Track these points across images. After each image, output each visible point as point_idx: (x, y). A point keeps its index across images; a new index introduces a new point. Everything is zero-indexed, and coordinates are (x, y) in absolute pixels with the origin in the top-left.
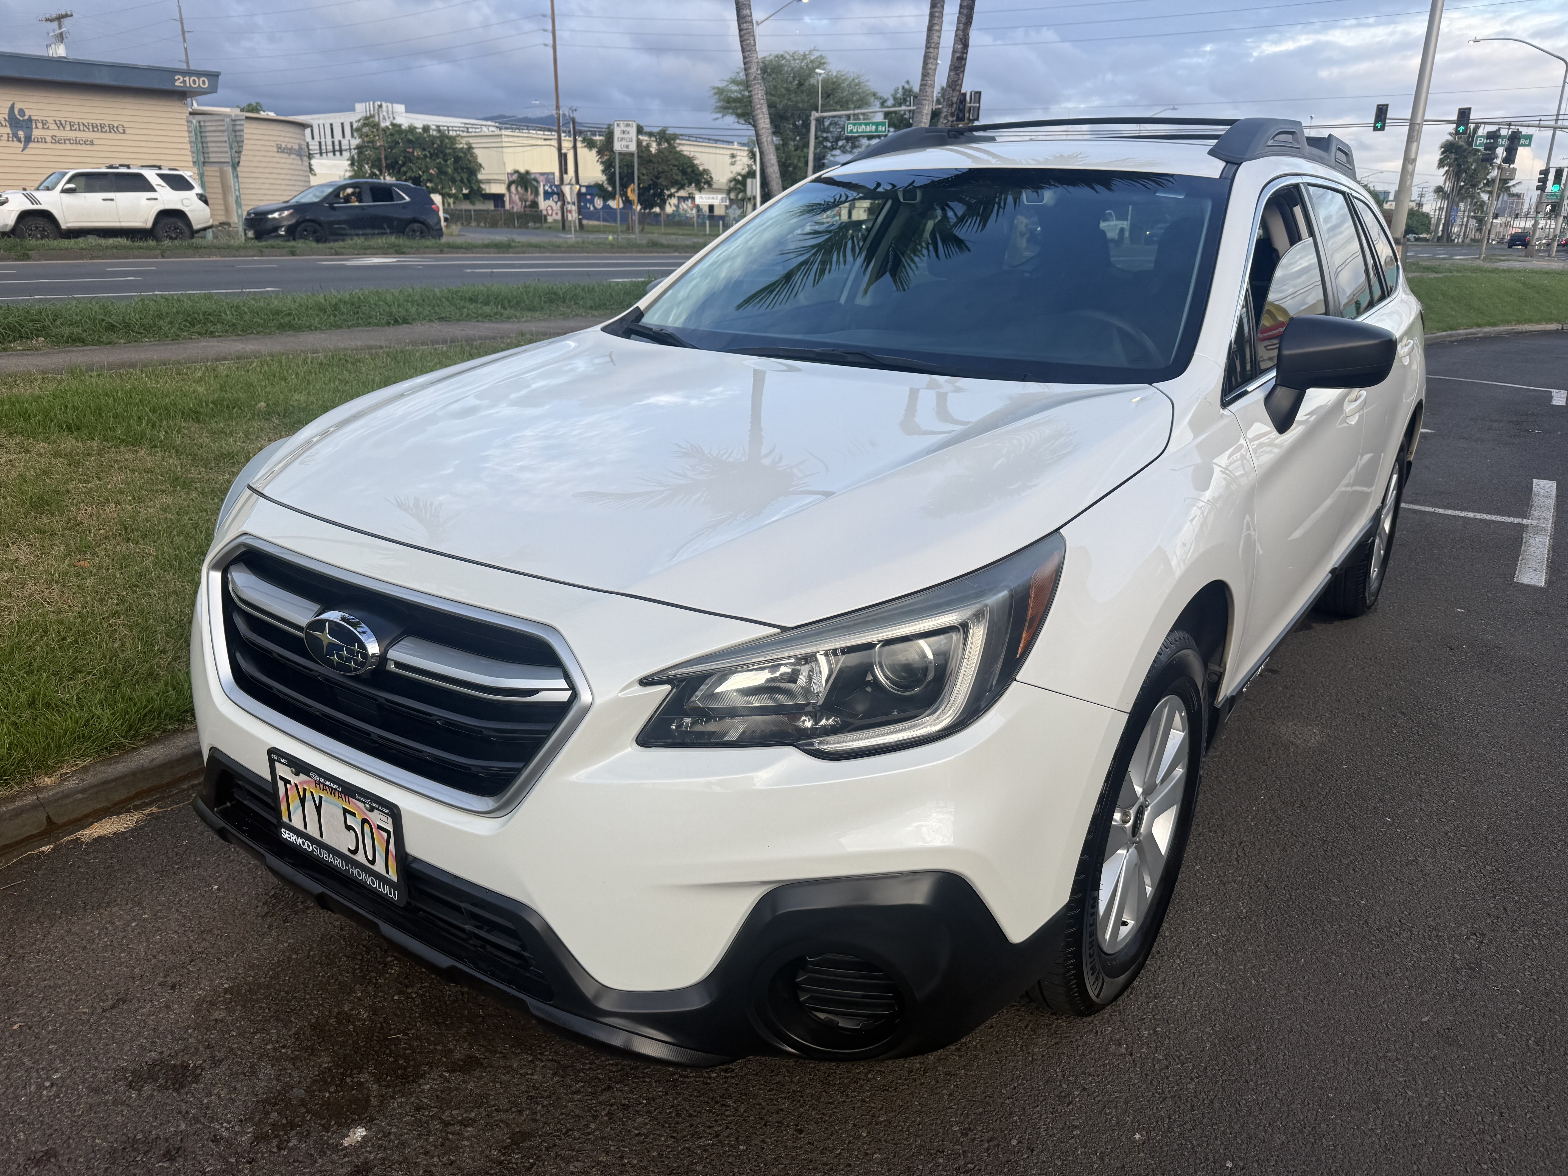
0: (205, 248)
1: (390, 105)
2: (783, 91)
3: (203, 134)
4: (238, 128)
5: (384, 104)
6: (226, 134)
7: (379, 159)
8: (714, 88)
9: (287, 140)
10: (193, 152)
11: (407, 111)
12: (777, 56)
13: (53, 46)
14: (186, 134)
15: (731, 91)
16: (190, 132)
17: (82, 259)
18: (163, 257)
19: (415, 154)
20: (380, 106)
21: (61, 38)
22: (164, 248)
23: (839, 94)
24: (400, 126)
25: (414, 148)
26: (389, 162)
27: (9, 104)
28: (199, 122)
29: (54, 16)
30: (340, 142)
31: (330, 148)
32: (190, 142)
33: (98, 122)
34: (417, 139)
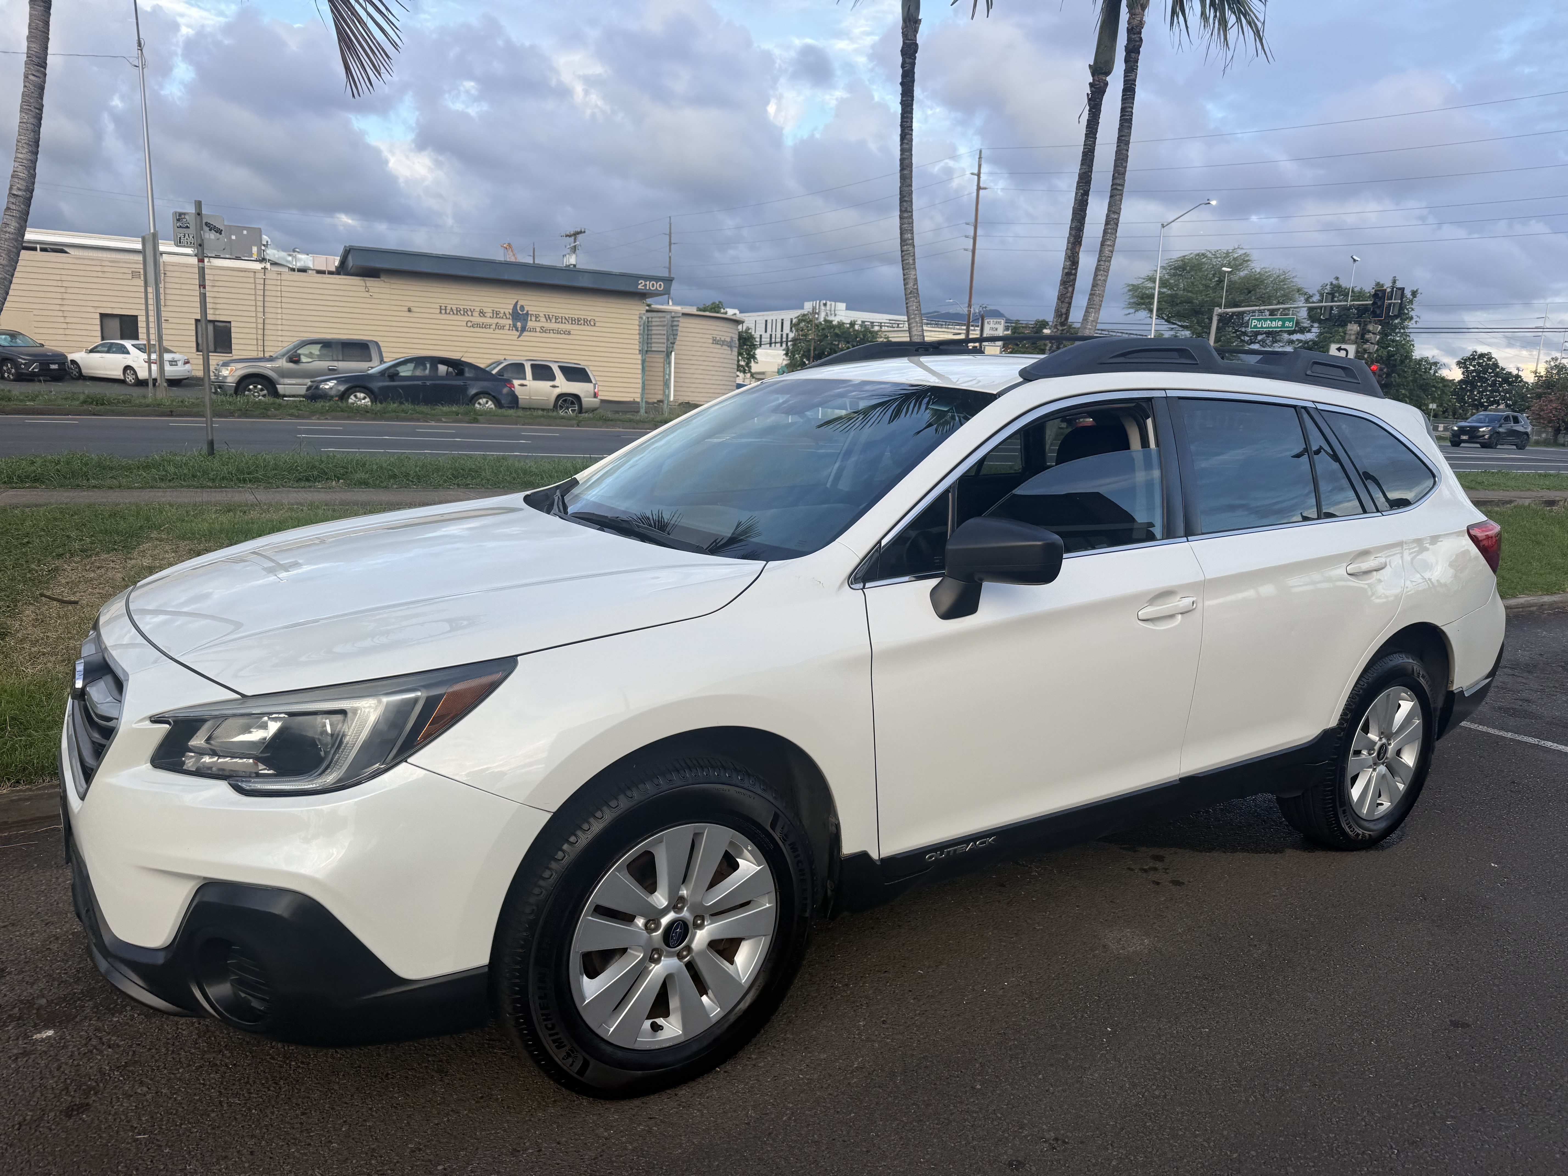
0: (612, 420)
1: (833, 303)
2: (1201, 288)
3: (650, 328)
4: (675, 323)
5: (829, 303)
6: (665, 328)
7: (809, 350)
8: (1129, 285)
9: (721, 333)
10: (640, 342)
11: (847, 309)
12: (1198, 255)
13: (567, 256)
14: (637, 328)
15: (1146, 287)
16: (640, 326)
17: (517, 425)
18: (578, 426)
19: (840, 346)
20: (825, 305)
21: (574, 249)
22: (581, 419)
23: (1260, 291)
24: (831, 322)
25: (839, 341)
26: (817, 352)
27: (514, 302)
28: (648, 318)
29: (572, 233)
30: (787, 335)
31: (778, 340)
32: (639, 334)
33: (576, 317)
34: (843, 333)
